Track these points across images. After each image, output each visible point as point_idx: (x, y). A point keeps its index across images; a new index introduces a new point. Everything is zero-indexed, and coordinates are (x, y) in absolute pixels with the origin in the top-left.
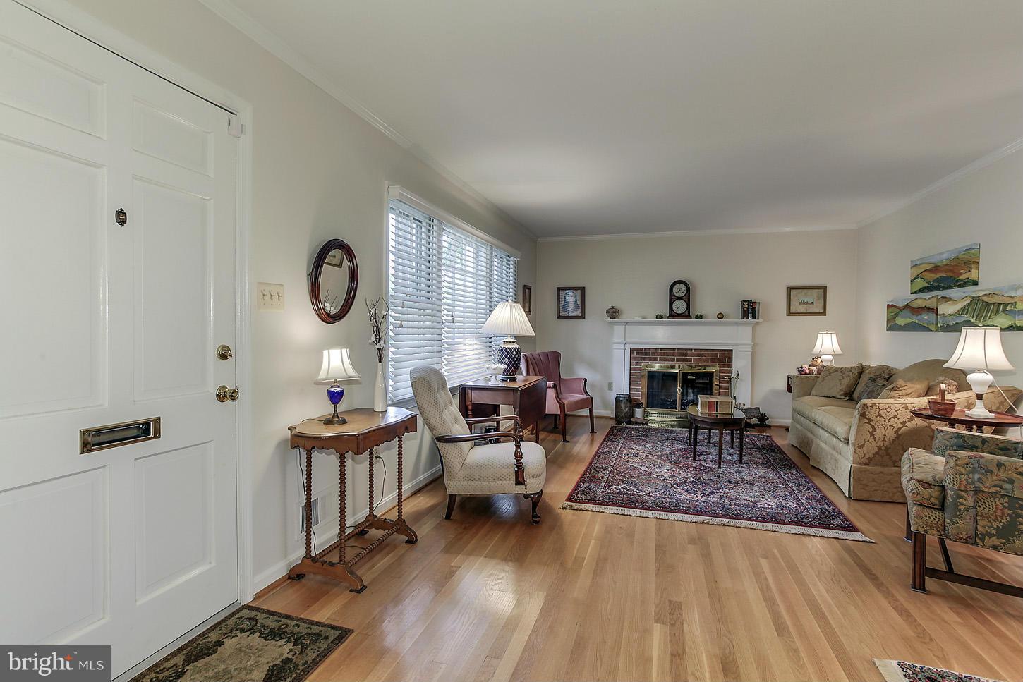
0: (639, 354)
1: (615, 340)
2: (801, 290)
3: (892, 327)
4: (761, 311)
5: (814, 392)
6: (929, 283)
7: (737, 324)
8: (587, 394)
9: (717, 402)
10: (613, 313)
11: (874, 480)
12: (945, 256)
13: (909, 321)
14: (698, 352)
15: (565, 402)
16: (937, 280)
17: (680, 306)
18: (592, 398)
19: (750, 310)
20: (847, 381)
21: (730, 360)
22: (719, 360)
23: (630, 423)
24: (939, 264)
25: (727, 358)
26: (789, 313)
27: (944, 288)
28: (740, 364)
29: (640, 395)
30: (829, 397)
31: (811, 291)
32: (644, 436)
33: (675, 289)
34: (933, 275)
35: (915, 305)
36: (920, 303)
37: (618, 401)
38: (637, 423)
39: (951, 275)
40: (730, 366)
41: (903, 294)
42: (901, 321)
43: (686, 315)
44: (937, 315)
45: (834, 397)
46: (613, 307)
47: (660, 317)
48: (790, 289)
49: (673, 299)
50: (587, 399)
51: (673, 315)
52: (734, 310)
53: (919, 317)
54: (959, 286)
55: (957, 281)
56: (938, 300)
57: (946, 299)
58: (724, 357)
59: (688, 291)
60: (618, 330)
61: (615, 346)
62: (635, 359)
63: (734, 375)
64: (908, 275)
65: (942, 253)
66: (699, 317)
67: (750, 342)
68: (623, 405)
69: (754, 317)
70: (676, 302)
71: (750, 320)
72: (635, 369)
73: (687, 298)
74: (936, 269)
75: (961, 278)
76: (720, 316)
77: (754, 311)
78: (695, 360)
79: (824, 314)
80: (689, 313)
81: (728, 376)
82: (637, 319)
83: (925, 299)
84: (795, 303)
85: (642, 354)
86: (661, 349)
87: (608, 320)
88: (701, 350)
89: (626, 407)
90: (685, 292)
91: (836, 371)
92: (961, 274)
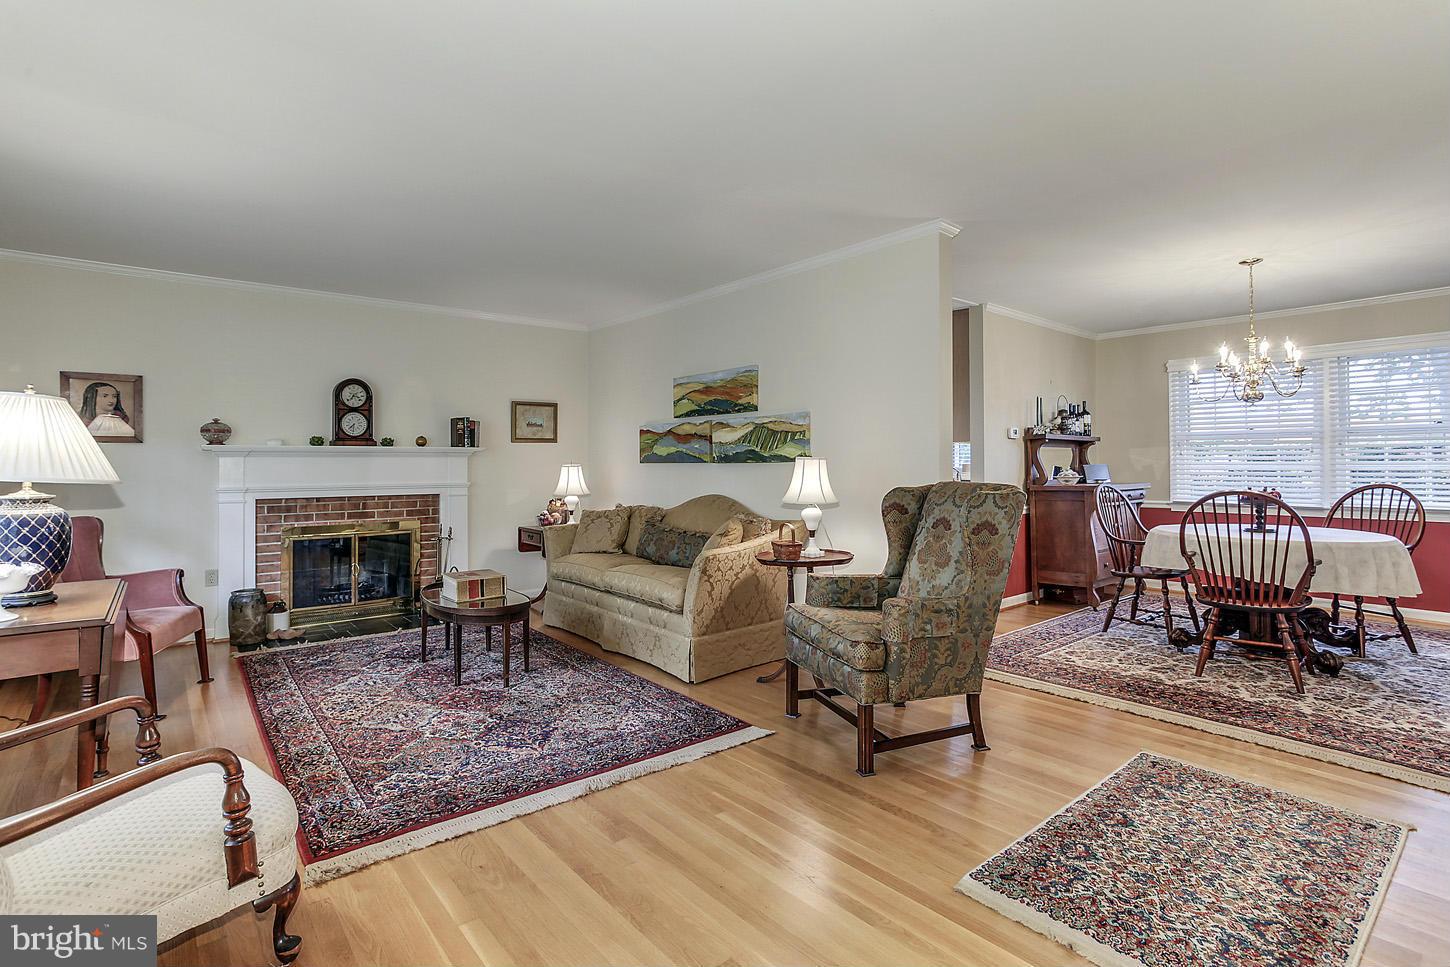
0: (270, 510)
1: (222, 486)
2: (528, 407)
3: (648, 457)
4: (482, 434)
5: (575, 548)
6: (699, 406)
7: (445, 454)
8: (188, 602)
9: (482, 581)
10: (217, 434)
11: (712, 653)
12: (720, 376)
13: (673, 450)
14: (385, 501)
15: (152, 629)
16: (710, 403)
17: (354, 424)
18: (201, 609)
19: (464, 433)
20: (617, 528)
21: (436, 511)
22: (420, 512)
23: (268, 643)
24: (712, 385)
25: (431, 508)
26: (515, 439)
27: (719, 413)
28: (450, 516)
29: (281, 587)
30: (599, 552)
31: (539, 408)
32: (325, 663)
33: (346, 393)
34: (704, 397)
35: (680, 431)
36: (688, 429)
37: (235, 605)
38: (282, 641)
39: (728, 398)
40: (436, 520)
41: (663, 417)
42: (661, 450)
43: (367, 439)
44: (711, 443)
45: (605, 552)
46: (216, 421)
47: (317, 441)
48: (515, 404)
49: (341, 410)
50: (193, 613)
51: (341, 438)
52: (441, 435)
53: (687, 446)
54: (739, 411)
55: (736, 405)
56: (712, 426)
57: (722, 425)
58: (426, 506)
59: (369, 398)
60: (228, 466)
61: (222, 498)
62: (266, 520)
63: (445, 534)
64: (671, 394)
65: (715, 373)
66: (388, 442)
67: (465, 481)
68: (249, 612)
69: (473, 445)
70: (349, 417)
71: (467, 449)
72: (266, 539)
73: (366, 410)
74: (707, 390)
75: (740, 402)
76: (422, 442)
77: (472, 432)
78: (381, 515)
79: (554, 440)
80: (371, 435)
81: (433, 536)
82: (272, 444)
83: (695, 424)
84: (522, 423)
85: (280, 510)
86: (318, 500)
87: (204, 444)
88: (390, 497)
89: (256, 615)
90: (364, 399)
91: (600, 517)
92: (740, 398)
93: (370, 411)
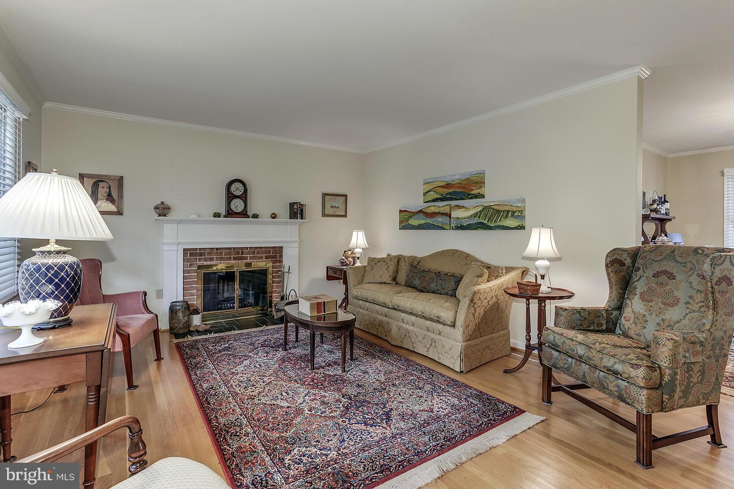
0: (191, 254)
1: (165, 241)
2: (331, 197)
3: (405, 226)
4: (307, 212)
5: (366, 280)
6: (442, 195)
7: (287, 223)
8: (148, 311)
9: (324, 302)
10: (163, 210)
11: (473, 353)
12: (457, 177)
13: (423, 222)
14: (253, 250)
15: (130, 331)
16: (450, 193)
17: (238, 205)
18: (157, 315)
19: (297, 211)
20: (392, 268)
21: (281, 256)
22: (272, 257)
23: (190, 333)
24: (451, 183)
25: (278, 255)
26: (324, 215)
27: (456, 199)
28: (290, 259)
29: (196, 301)
30: (381, 283)
31: (337, 197)
33: (233, 187)
34: (446, 190)
35: (429, 211)
36: (433, 209)
37: (173, 310)
38: (199, 332)
39: (463, 190)
40: (281, 262)
41: (417, 202)
42: (414, 222)
43: (244, 214)
44: (450, 218)
45: (385, 283)
46: (162, 203)
47: (217, 215)
48: (324, 195)
49: (230, 197)
50: (152, 319)
51: (230, 213)
52: (284, 212)
53: (432, 220)
54: (471, 198)
55: (469, 195)
56: (451, 208)
57: (459, 207)
58: (275, 254)
59: (246, 191)
60: (169, 229)
61: (165, 248)
62: (188, 260)
63: (286, 270)
64: (422, 189)
65: (454, 175)
66: (255, 216)
67: (297, 239)
68: (180, 315)
69: (302, 218)
70: (234, 201)
71: (299, 220)
72: (189, 272)
73: (244, 197)
74: (448, 186)
75: (472, 192)
76: (274, 216)
77: (302, 210)
78: (251, 259)
79: (345, 216)
80: (247, 212)
81: (280, 271)
82: (193, 217)
83: (439, 207)
84: (328, 205)
85: (196, 254)
86: (217, 249)
87: (156, 216)
88: (256, 248)
89: (184, 316)
90: (243, 191)
91: (380, 262)
92: (472, 190)
93: (246, 198)
